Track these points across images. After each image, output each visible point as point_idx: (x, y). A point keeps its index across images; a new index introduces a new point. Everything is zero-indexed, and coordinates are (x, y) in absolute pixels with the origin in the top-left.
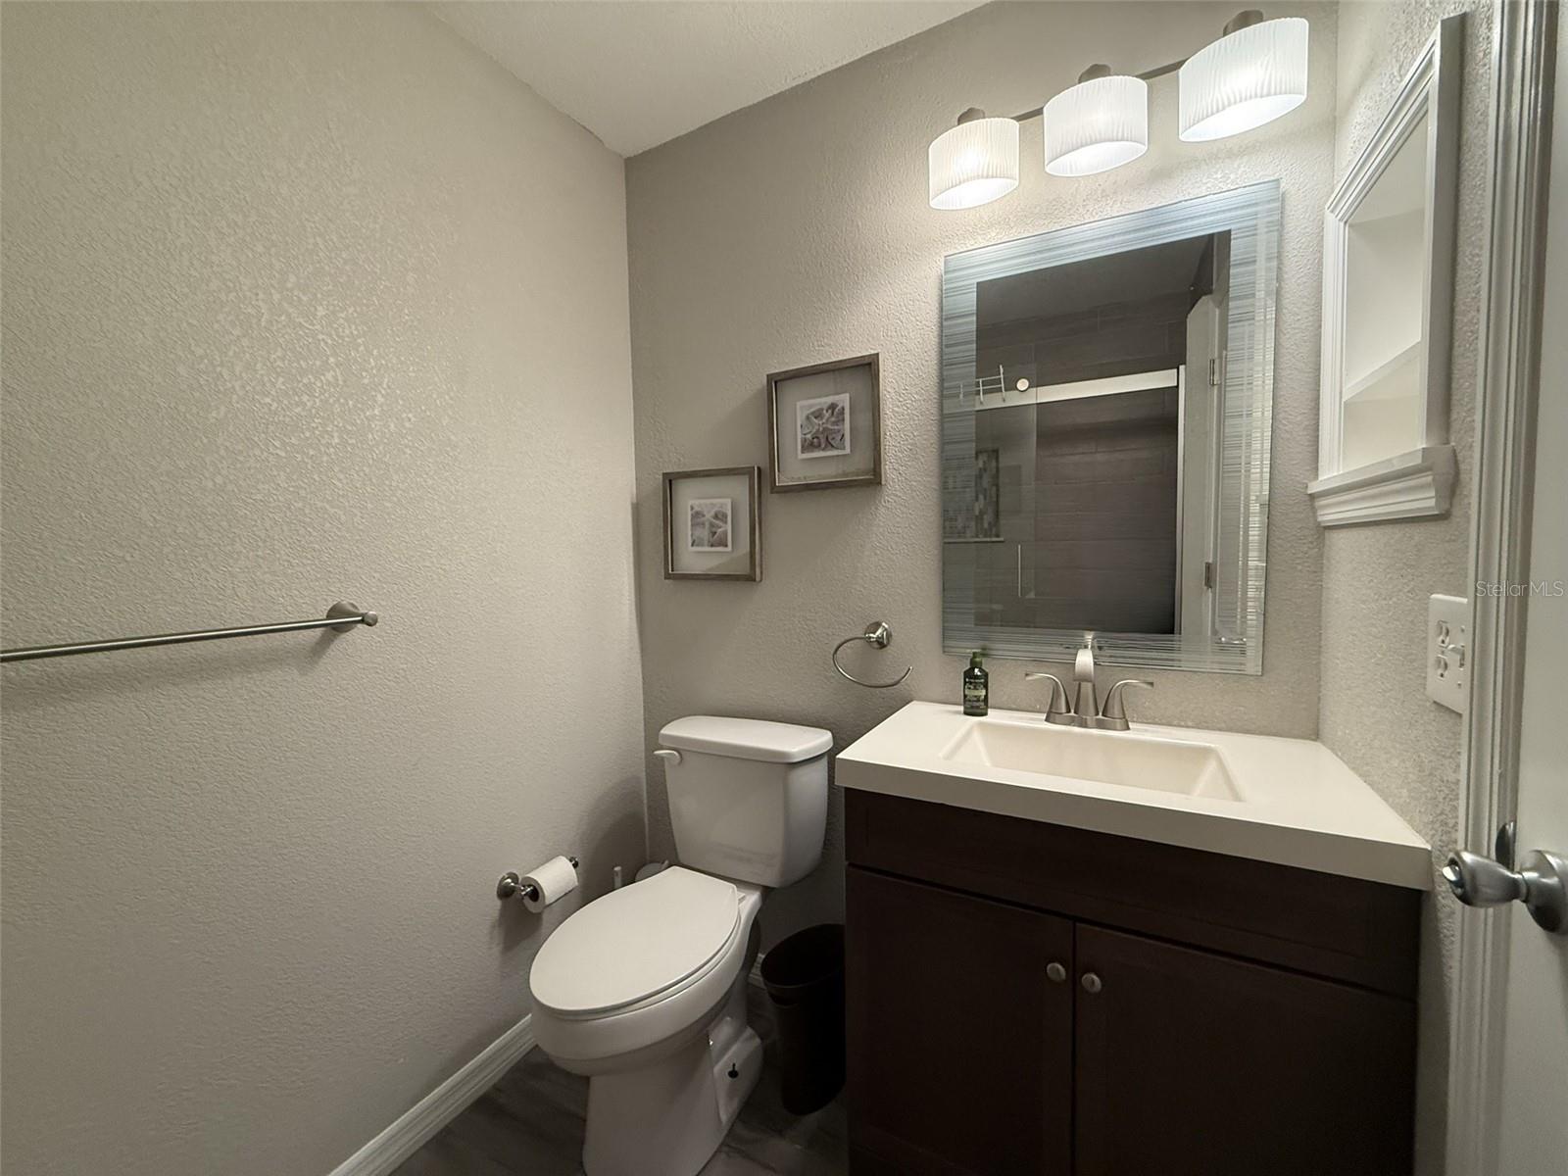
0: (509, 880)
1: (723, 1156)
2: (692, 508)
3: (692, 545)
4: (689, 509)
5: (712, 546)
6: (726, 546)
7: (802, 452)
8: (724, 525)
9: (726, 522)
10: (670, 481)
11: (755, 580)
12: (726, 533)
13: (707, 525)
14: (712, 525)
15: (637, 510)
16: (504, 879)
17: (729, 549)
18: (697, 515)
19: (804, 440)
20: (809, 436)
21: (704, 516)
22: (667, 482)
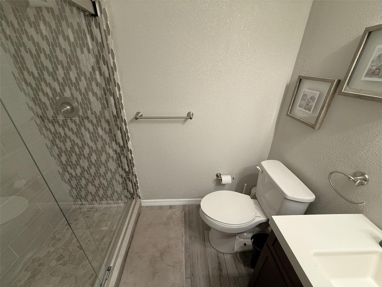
0: (219, 174)
1: (231, 255)
2: (304, 92)
3: (299, 107)
4: (303, 92)
5: (305, 109)
6: (310, 111)
7: (365, 77)
8: (312, 102)
9: (314, 102)
10: (301, 80)
11: (314, 129)
12: (312, 105)
13: (307, 100)
14: (308, 101)
15: (288, 87)
16: (218, 173)
17: (311, 113)
18: (305, 95)
19: (370, 70)
20: (374, 68)
21: (307, 96)
22: (299, 80)
